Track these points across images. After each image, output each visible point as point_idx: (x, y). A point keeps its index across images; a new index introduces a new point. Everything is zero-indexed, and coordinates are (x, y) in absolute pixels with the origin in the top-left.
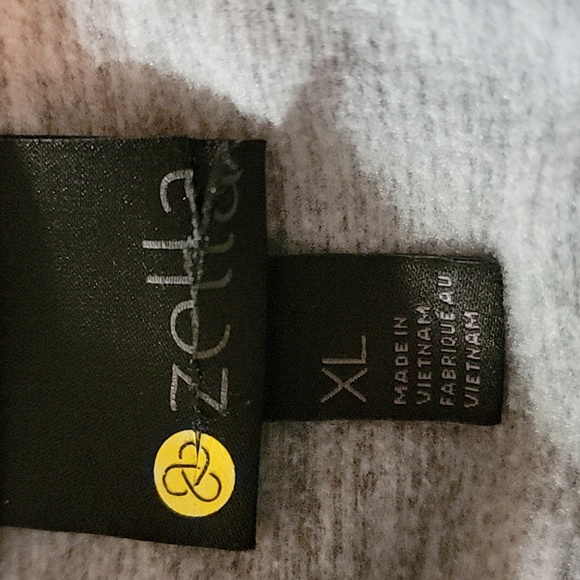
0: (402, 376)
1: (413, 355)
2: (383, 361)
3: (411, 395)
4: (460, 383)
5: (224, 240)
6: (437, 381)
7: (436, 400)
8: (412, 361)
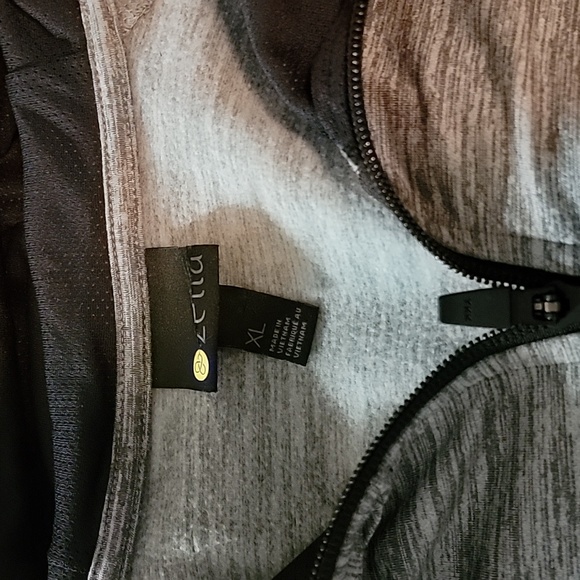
0: (275, 342)
1: (280, 335)
2: (269, 335)
3: (276, 348)
4: (294, 349)
5: (199, 280)
6: (286, 346)
7: (284, 353)
8: (279, 338)
